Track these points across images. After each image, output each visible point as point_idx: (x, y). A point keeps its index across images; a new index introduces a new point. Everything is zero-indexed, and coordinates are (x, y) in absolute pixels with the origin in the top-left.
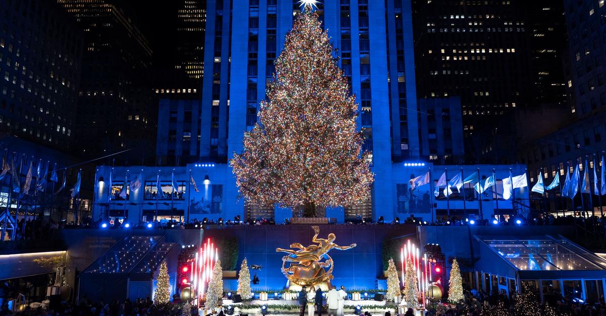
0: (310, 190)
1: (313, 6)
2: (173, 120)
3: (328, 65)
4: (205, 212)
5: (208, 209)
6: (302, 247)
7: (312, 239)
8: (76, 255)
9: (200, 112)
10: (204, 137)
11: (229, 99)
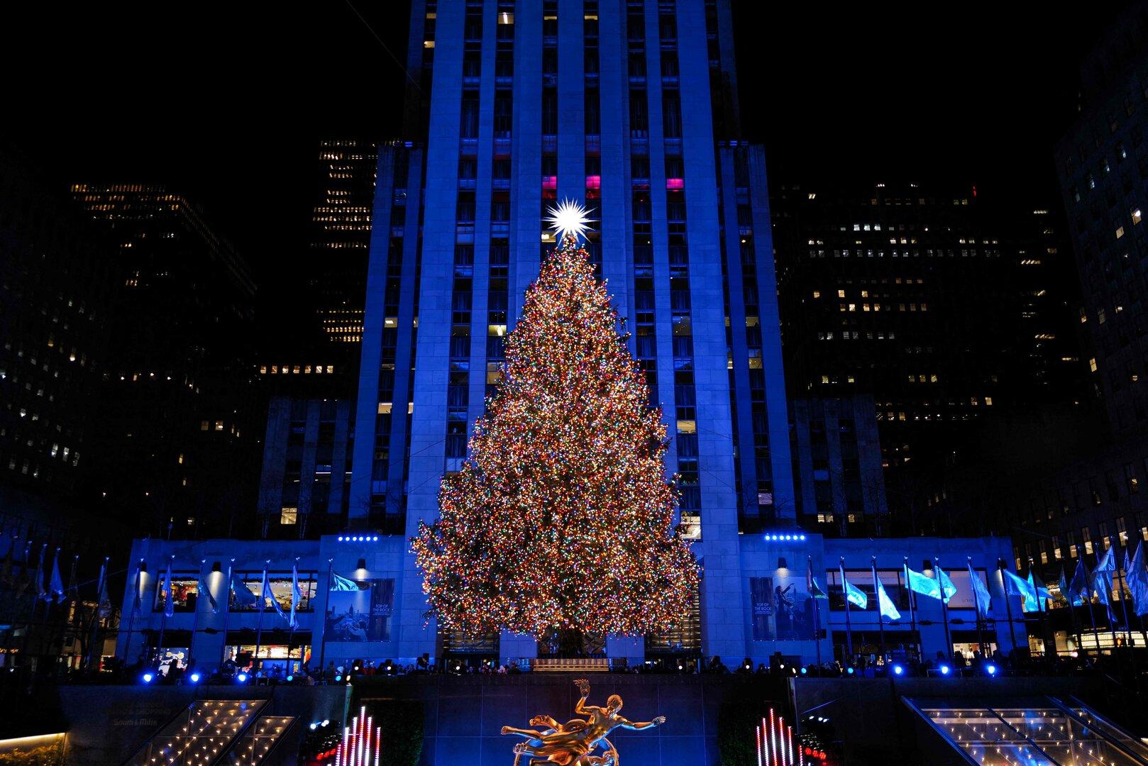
0: (570, 604)
1: (579, 235)
2: (296, 440)
3: (606, 351)
4: (355, 638)
5: (360, 632)
6: (554, 723)
7: (574, 707)
8: (83, 742)
9: (352, 424)
10: (359, 474)
11: (412, 401)
